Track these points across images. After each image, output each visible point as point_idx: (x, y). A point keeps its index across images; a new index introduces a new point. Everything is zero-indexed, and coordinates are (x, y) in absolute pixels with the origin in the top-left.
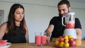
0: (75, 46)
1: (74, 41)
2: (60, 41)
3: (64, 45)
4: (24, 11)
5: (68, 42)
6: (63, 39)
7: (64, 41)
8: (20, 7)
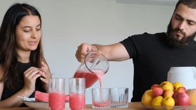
0: (189, 104)
1: (186, 95)
2: (154, 96)
3: (162, 104)
4: (41, 24)
5: (173, 97)
6: (160, 90)
7: (163, 95)
8: (30, 13)
